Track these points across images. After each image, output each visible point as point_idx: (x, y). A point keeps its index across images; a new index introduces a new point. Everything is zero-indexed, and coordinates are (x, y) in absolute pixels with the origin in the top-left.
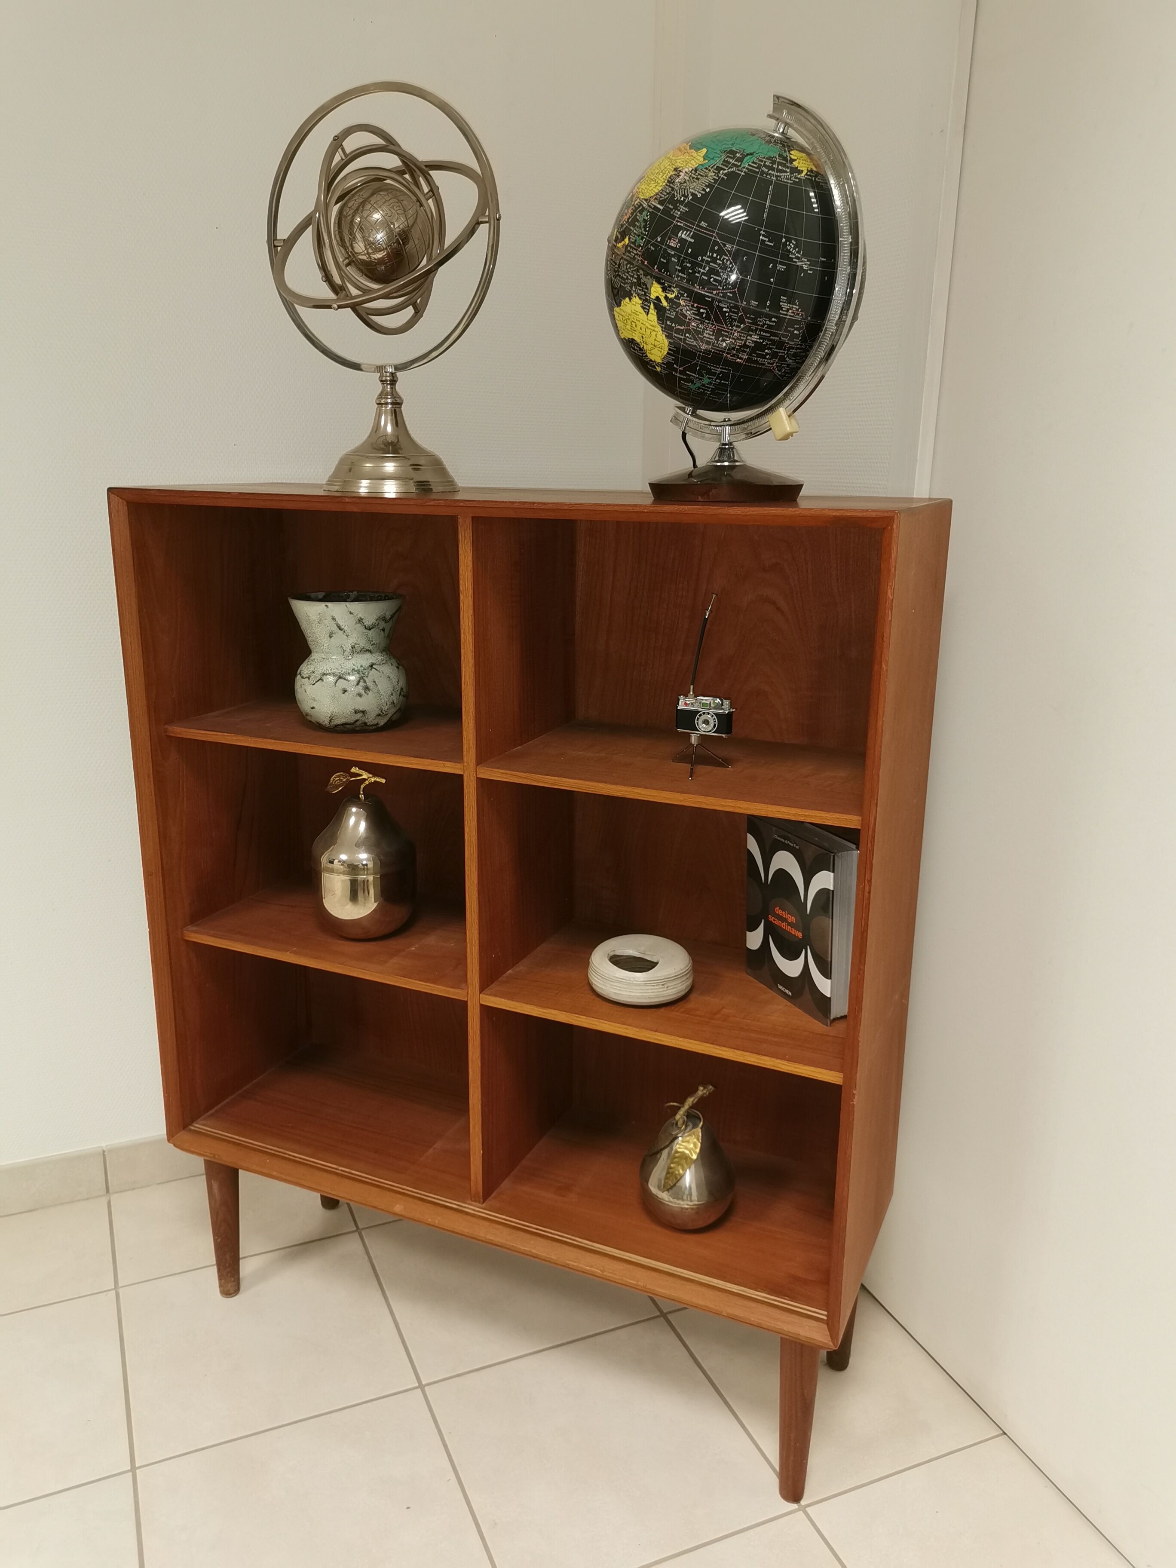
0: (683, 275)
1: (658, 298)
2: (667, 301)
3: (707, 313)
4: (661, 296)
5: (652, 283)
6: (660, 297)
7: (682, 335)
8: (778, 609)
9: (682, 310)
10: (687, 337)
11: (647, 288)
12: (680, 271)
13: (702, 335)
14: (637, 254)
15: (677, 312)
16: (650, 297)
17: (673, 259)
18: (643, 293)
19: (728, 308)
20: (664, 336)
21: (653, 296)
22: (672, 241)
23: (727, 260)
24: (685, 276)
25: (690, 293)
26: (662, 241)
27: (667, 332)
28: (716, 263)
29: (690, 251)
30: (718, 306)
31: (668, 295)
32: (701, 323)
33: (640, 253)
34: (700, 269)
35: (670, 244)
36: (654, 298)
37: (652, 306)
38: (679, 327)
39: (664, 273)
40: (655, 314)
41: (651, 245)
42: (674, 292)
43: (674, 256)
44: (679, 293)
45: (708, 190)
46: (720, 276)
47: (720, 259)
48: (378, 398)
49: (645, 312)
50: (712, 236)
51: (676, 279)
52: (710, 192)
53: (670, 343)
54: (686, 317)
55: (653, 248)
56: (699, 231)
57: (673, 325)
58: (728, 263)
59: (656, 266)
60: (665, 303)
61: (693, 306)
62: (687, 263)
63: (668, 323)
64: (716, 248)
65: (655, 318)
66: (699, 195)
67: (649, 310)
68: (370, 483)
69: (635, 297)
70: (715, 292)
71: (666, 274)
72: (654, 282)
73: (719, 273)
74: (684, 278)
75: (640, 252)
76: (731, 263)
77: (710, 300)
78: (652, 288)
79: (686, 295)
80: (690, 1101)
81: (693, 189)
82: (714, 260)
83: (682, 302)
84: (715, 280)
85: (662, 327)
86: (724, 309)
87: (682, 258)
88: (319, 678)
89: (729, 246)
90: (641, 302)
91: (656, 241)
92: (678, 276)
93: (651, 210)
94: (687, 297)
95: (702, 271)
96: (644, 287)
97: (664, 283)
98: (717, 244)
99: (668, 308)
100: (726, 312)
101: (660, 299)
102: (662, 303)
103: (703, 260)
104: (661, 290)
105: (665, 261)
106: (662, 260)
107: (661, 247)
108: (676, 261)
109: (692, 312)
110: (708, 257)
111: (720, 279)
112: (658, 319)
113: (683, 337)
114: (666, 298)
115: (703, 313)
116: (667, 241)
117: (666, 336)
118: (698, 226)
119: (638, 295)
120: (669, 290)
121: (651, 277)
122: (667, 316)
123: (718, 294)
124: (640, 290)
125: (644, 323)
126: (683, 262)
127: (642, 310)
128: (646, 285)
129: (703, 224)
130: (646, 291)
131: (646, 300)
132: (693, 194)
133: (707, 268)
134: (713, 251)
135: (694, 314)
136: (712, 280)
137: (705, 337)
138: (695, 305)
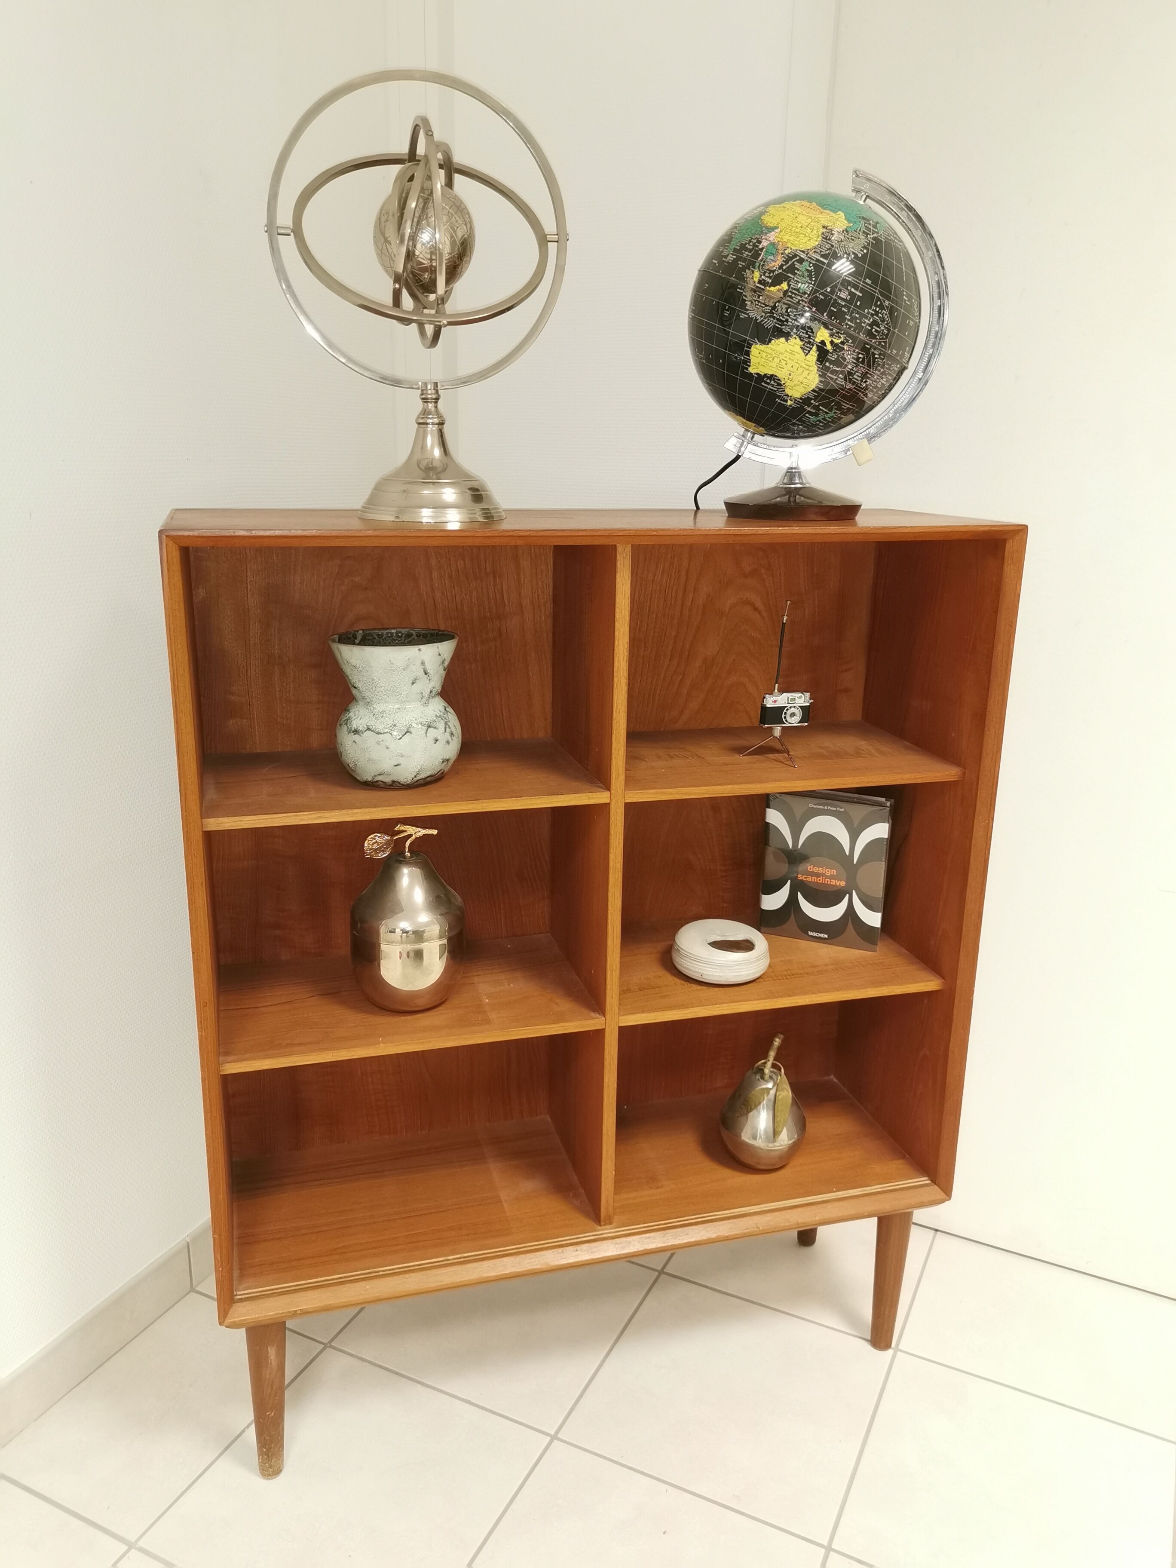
0: (851, 324)
1: (823, 342)
2: (832, 345)
3: (863, 359)
4: (827, 340)
5: (820, 328)
6: (825, 341)
7: (835, 376)
8: (756, 609)
9: (843, 354)
10: (840, 378)
11: (812, 332)
12: (849, 320)
13: (852, 376)
14: (803, 301)
15: (839, 356)
16: (814, 340)
17: (843, 309)
18: (807, 336)
19: (879, 355)
20: (818, 375)
21: (818, 339)
22: (842, 293)
23: (886, 314)
24: (853, 325)
25: (854, 339)
26: (832, 292)
27: (822, 372)
28: (878, 316)
29: (859, 303)
30: (873, 353)
31: (834, 340)
32: (856, 366)
33: (806, 300)
34: (866, 320)
35: (841, 296)
36: (819, 341)
37: (814, 348)
38: (836, 368)
39: (833, 320)
40: (816, 355)
41: (820, 294)
42: (840, 337)
43: (843, 306)
44: (846, 339)
45: (865, 251)
46: (880, 328)
47: (880, 313)
48: (418, 417)
49: (805, 353)
50: (875, 292)
51: (845, 327)
52: (867, 252)
53: (821, 381)
54: (845, 359)
55: (821, 297)
56: (865, 286)
57: (831, 366)
58: (886, 317)
59: (825, 314)
60: (829, 347)
61: (854, 351)
62: (856, 313)
63: (827, 364)
64: (879, 303)
65: (815, 358)
66: (860, 255)
67: (809, 351)
68: (432, 512)
69: (796, 338)
70: (873, 341)
71: (836, 322)
72: (822, 327)
73: (879, 325)
74: (852, 327)
75: (806, 298)
76: (888, 317)
77: (869, 347)
78: (819, 332)
79: (851, 341)
80: (772, 1054)
81: (852, 248)
82: (877, 313)
83: (846, 347)
84: (876, 331)
85: (819, 367)
86: (876, 356)
87: (851, 309)
88: (406, 731)
89: (887, 302)
90: (802, 343)
91: (826, 291)
92: (847, 324)
93: (814, 262)
94: (851, 343)
95: (867, 321)
96: (810, 331)
97: (832, 330)
98: (878, 299)
99: (831, 351)
100: (877, 358)
101: (825, 343)
102: (826, 346)
103: (868, 313)
104: (828, 335)
105: (835, 310)
106: (832, 308)
107: (832, 298)
108: (846, 311)
109: (852, 356)
110: (873, 310)
111: (879, 330)
112: (818, 360)
113: (835, 377)
114: (832, 342)
115: (860, 358)
116: (837, 293)
117: (820, 375)
118: (864, 282)
119: (800, 337)
120: (836, 336)
121: (819, 322)
122: (828, 358)
123: (875, 342)
124: (803, 333)
125: (799, 362)
126: (852, 313)
127: (801, 351)
128: (812, 329)
129: (868, 281)
130: (811, 334)
131: (809, 343)
132: (853, 253)
133: (871, 320)
134: (876, 306)
135: (853, 358)
136: (874, 330)
137: (854, 378)
138: (857, 350)
